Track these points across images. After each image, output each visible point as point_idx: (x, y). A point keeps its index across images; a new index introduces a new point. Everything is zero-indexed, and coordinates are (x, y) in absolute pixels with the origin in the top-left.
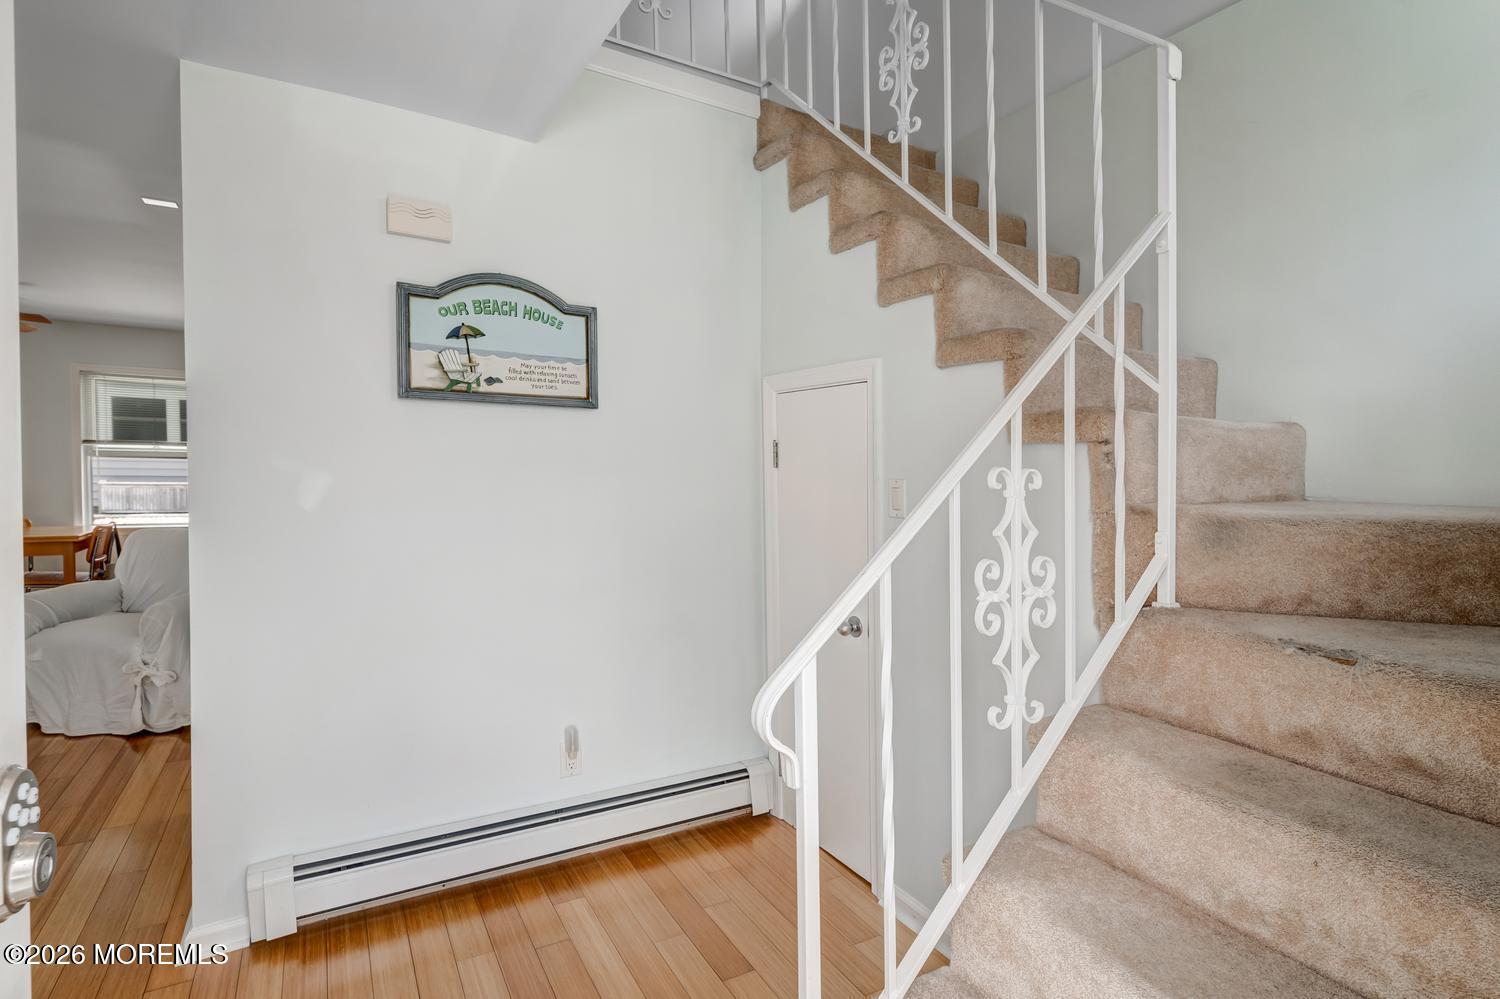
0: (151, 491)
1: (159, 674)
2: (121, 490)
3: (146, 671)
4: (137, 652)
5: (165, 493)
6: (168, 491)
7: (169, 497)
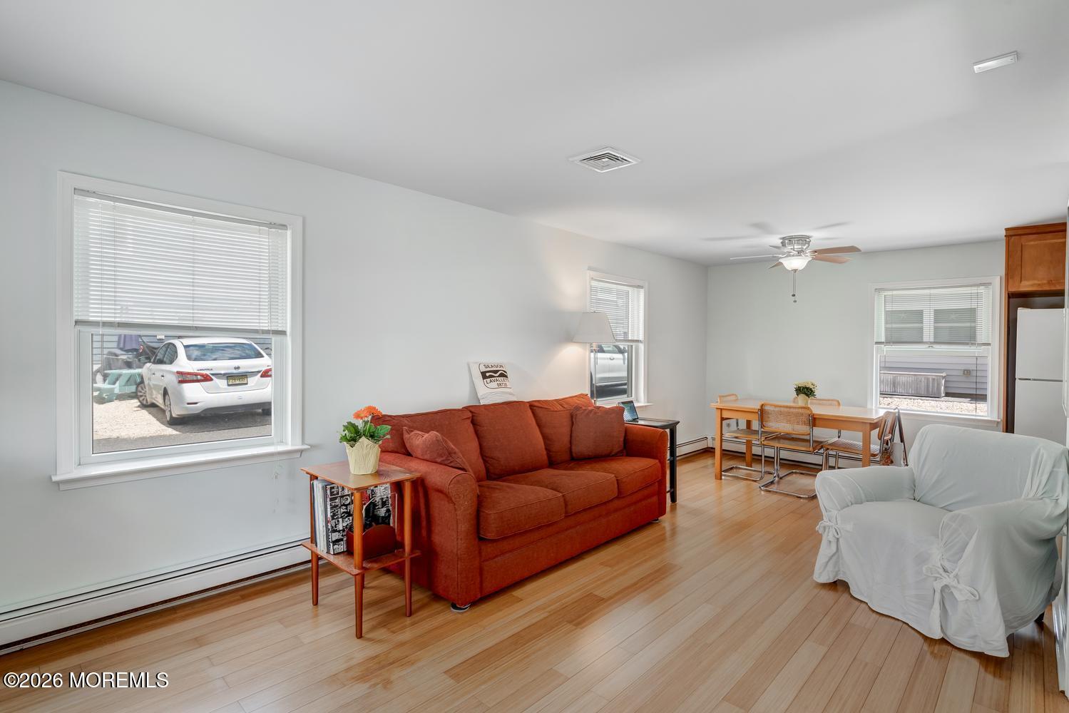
0: (910, 379)
1: (959, 586)
2: (890, 377)
3: (946, 580)
4: (937, 556)
5: (921, 381)
6: (923, 380)
7: (923, 385)
